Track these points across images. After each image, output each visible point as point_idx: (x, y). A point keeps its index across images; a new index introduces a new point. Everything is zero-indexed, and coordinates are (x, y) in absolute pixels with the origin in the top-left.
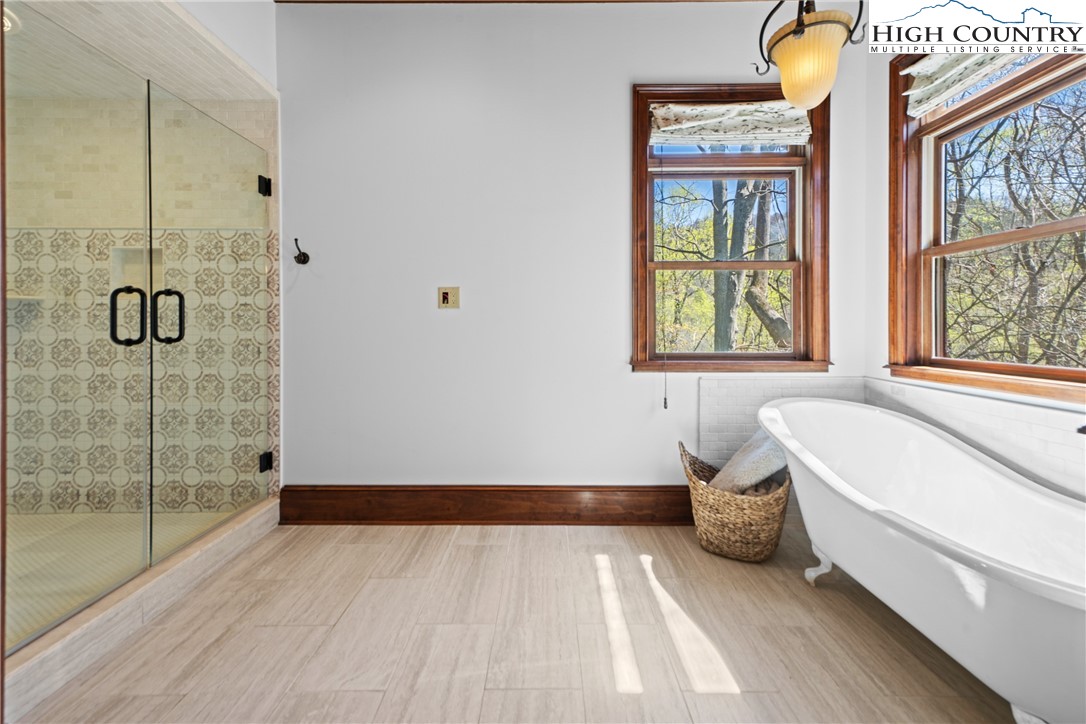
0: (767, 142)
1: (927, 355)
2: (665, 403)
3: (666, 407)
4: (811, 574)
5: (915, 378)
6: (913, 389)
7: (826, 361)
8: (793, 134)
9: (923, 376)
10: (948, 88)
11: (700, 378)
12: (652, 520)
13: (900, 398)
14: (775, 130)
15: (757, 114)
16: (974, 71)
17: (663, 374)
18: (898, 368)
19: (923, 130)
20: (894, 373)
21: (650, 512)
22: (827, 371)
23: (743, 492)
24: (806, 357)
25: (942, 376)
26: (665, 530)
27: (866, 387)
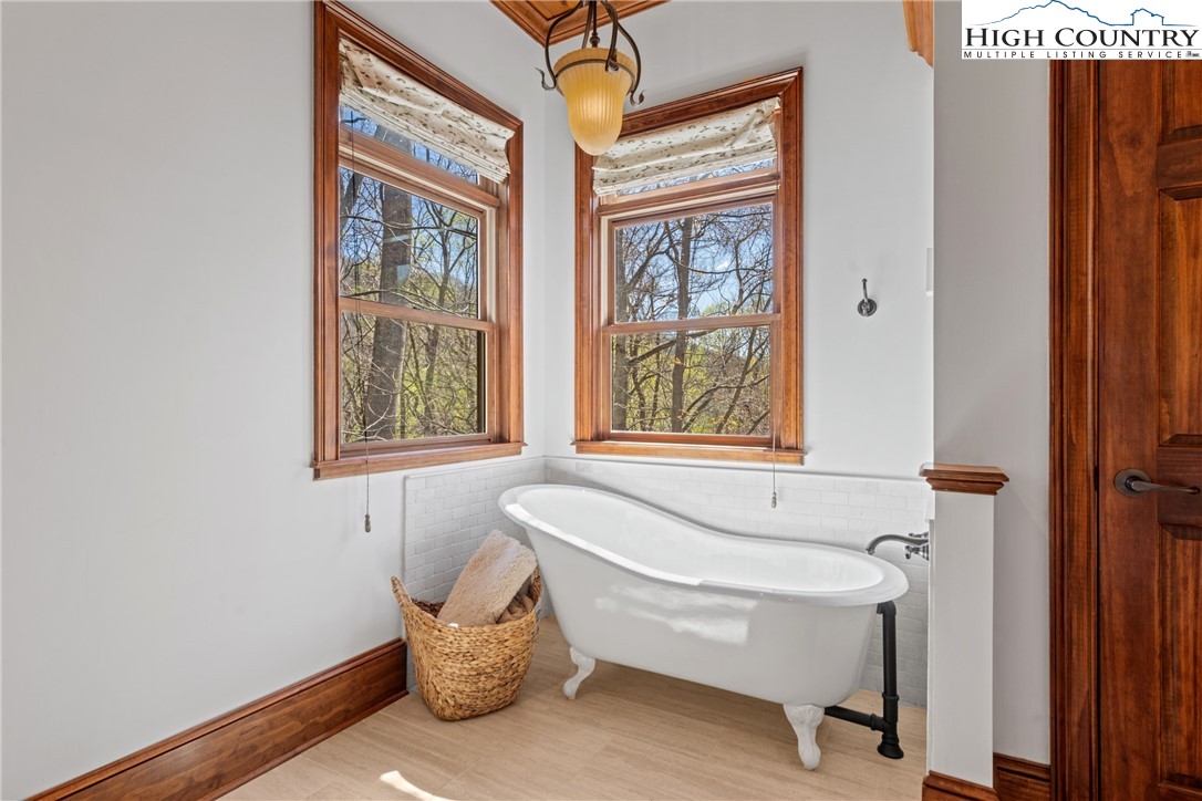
0: (470, 164)
1: (606, 430)
2: (367, 523)
3: (368, 530)
4: (571, 687)
5: (603, 453)
6: (600, 464)
7: (520, 442)
8: (494, 167)
9: (611, 451)
10: (633, 178)
11: (405, 478)
12: (346, 719)
13: (587, 474)
14: (482, 154)
15: (462, 123)
16: (655, 173)
17: (363, 478)
18: (582, 444)
19: (603, 209)
20: (579, 450)
21: (341, 708)
22: (520, 453)
23: (499, 621)
24: (501, 439)
25: (631, 448)
26: (369, 722)
27: (546, 467)
